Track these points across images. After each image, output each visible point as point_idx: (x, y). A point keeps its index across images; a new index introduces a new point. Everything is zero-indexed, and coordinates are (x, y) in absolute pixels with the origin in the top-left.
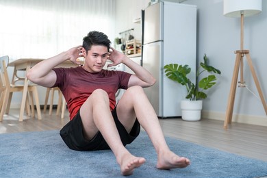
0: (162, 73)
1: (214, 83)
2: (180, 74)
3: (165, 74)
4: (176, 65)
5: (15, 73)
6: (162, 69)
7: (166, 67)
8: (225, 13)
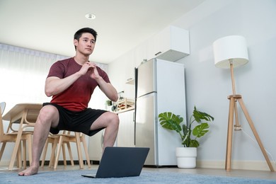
0: (156, 122)
1: (206, 131)
2: (174, 122)
3: (159, 123)
4: (170, 114)
5: (10, 126)
6: (156, 119)
7: (160, 115)
8: (216, 62)
